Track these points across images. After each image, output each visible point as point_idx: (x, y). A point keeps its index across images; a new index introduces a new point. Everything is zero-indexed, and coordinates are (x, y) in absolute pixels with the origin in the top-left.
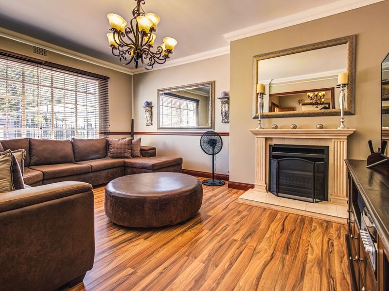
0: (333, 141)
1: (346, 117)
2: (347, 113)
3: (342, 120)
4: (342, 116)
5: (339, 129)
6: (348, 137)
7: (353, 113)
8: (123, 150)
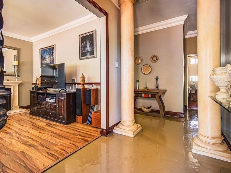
0: (13, 86)
1: (18, 77)
2: (18, 76)
3: (16, 78)
4: (16, 77)
5: (16, 81)
6: (19, 84)
7: (19, 75)
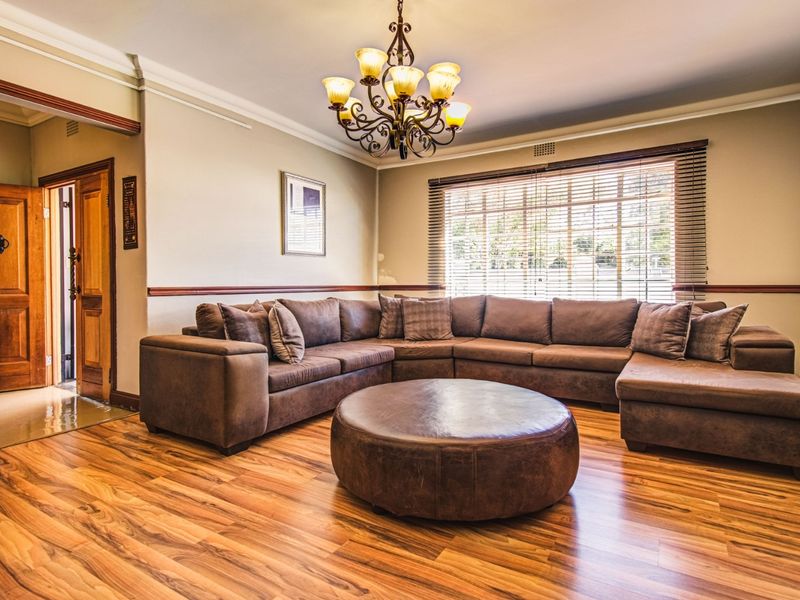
8: (653, 333)
